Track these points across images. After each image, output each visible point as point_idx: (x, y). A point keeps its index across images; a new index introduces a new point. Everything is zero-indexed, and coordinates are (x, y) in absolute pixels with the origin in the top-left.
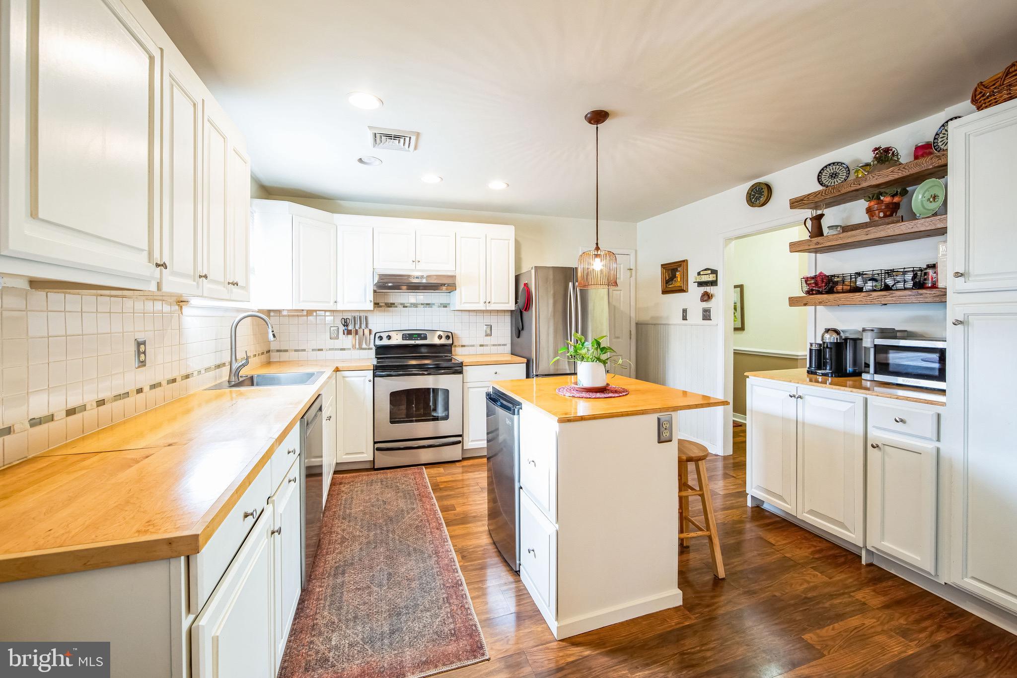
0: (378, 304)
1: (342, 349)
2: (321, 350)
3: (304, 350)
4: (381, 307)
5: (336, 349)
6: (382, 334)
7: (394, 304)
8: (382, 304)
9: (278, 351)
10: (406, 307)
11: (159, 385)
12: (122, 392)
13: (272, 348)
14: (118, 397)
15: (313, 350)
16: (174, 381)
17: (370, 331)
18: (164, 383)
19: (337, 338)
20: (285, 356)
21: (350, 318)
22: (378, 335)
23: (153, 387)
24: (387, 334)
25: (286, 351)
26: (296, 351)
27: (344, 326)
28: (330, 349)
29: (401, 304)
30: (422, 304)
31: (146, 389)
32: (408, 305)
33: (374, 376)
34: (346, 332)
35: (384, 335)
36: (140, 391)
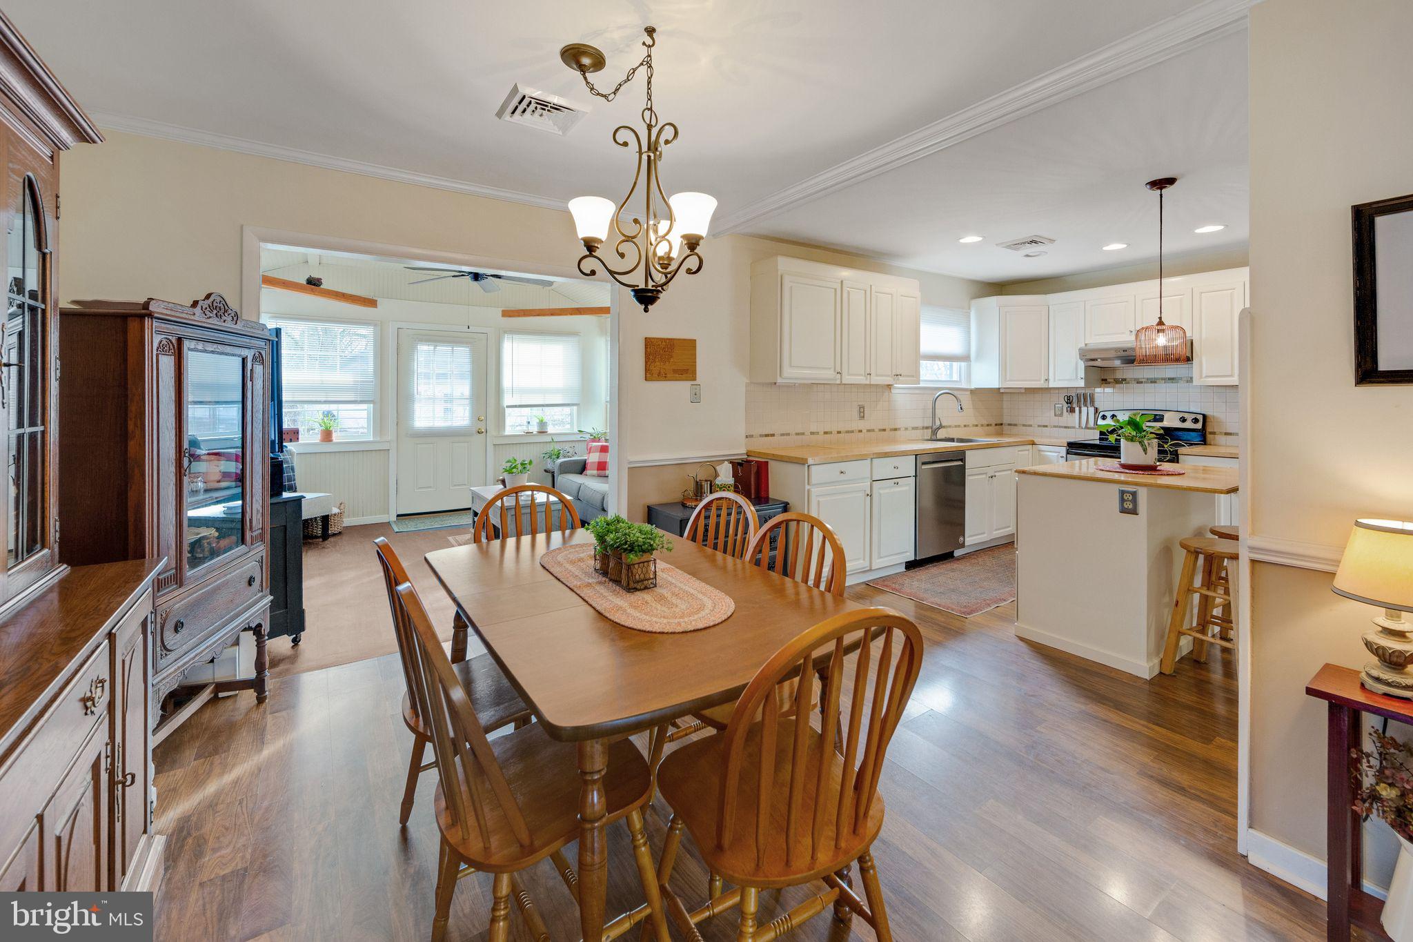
0: (1105, 380)
1: (1066, 427)
2: (1046, 426)
3: (1031, 426)
4: (1109, 383)
5: (1060, 427)
6: (1106, 414)
7: (1125, 380)
8: (1110, 380)
9: (1009, 425)
10: (1142, 382)
11: (873, 430)
12: (850, 430)
13: (1004, 422)
14: (848, 432)
15: (1039, 426)
16: (884, 430)
17: (1096, 410)
18: (877, 430)
19: (1061, 415)
20: (1014, 430)
21: (1073, 395)
22: (1101, 414)
23: (868, 431)
24: (1112, 413)
25: (1015, 425)
26: (1024, 425)
27: (1067, 403)
28: (1055, 427)
29: (1135, 379)
30: (1162, 379)
31: (864, 431)
32: (1143, 380)
33: (1068, 453)
34: (1069, 409)
35: (1109, 414)
36: (860, 431)
